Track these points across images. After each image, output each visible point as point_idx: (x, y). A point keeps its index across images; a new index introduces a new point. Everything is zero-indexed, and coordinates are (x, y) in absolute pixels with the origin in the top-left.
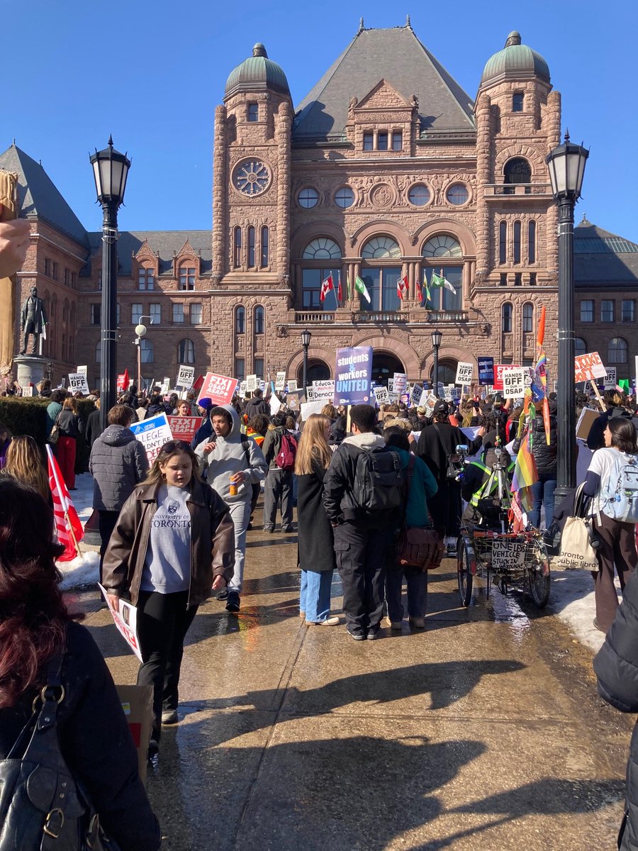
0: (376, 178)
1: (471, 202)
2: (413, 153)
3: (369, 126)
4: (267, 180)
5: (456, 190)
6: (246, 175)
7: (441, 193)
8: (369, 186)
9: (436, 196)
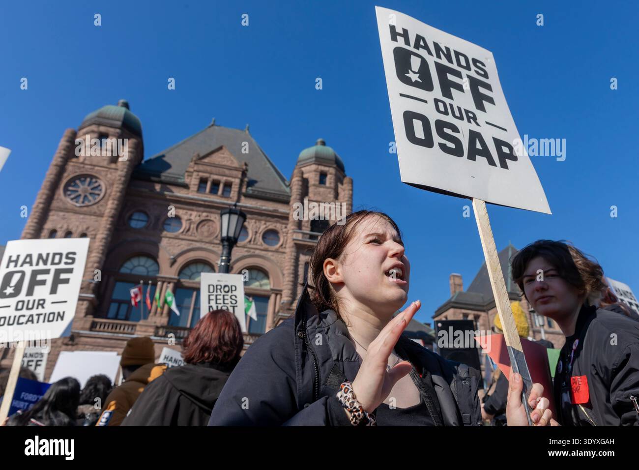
0: (205, 214)
1: (282, 245)
2: (238, 200)
3: (205, 175)
4: (99, 195)
5: (271, 235)
6: (79, 187)
7: (258, 235)
8: (198, 219)
9: (254, 237)
